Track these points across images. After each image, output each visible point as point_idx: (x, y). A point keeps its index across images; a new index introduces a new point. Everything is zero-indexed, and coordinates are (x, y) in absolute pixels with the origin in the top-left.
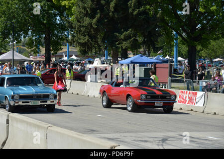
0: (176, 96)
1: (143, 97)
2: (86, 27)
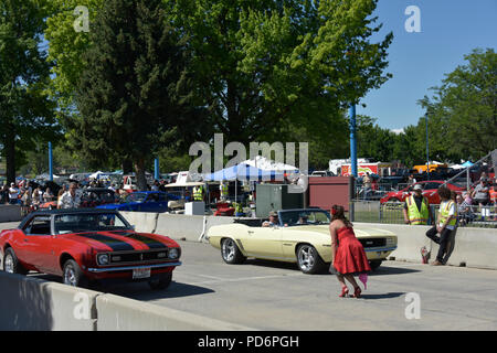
0: (179, 251)
1: (103, 259)
2: (104, 125)
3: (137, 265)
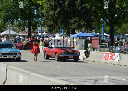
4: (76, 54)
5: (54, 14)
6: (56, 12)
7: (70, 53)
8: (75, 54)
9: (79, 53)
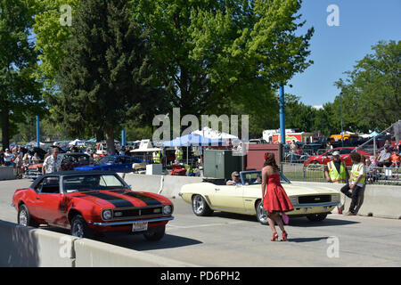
3: (135, 220)
4: (158, 210)
5: (87, 98)
6: (92, 93)
7: (138, 210)
8: (156, 211)
9: (171, 207)
